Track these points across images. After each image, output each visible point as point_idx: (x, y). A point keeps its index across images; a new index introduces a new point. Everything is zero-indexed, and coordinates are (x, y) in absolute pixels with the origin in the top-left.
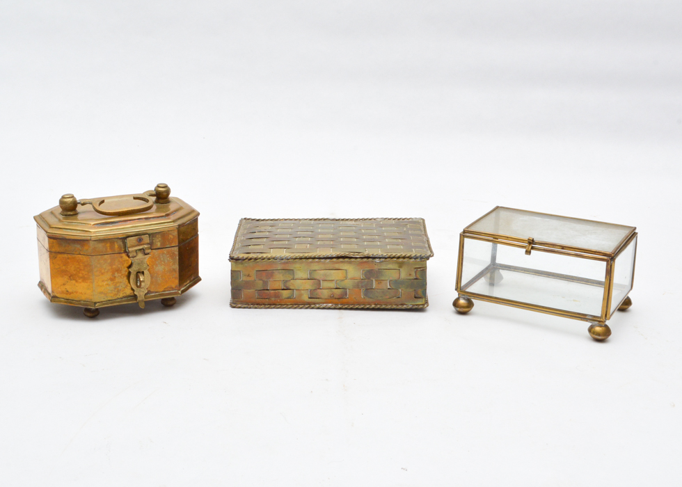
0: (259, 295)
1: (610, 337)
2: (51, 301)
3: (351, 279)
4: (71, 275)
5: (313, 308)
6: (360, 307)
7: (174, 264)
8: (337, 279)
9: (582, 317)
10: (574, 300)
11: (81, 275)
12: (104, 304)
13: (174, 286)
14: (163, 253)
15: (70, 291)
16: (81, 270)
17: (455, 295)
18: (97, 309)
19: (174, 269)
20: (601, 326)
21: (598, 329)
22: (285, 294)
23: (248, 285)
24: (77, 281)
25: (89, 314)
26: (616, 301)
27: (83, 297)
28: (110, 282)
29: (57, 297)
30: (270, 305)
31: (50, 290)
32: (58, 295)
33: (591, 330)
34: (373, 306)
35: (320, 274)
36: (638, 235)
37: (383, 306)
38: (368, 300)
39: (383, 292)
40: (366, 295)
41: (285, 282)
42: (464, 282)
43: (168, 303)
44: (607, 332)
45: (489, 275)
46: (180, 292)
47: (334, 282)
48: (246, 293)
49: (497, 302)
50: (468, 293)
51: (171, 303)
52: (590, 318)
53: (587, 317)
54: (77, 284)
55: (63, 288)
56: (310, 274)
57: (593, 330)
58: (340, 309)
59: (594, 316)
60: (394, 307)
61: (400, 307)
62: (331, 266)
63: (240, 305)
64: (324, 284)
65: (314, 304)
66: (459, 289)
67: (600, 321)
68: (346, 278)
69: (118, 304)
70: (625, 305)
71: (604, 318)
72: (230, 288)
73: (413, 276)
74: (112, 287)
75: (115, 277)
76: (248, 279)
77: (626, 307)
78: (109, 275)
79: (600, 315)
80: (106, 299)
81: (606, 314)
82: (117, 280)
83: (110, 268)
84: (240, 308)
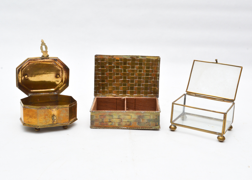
0: (100, 124)
1: (225, 140)
2: (23, 125)
3: (133, 119)
4: (30, 116)
5: (119, 129)
6: (136, 129)
7: (67, 113)
8: (128, 118)
9: (215, 133)
10: (212, 127)
11: (34, 116)
12: (42, 127)
13: (67, 121)
14: (63, 110)
15: (30, 121)
16: (34, 114)
17: (170, 124)
18: (39, 128)
19: (67, 115)
20: (222, 137)
21: (221, 137)
22: (110, 123)
23: (97, 120)
24: (32, 118)
25: (36, 130)
26: (227, 127)
27: (34, 124)
28: (44, 119)
29: (25, 124)
30: (104, 127)
31: (23, 121)
32: (25, 123)
33: (218, 138)
34: (141, 128)
35: (122, 117)
36: (235, 104)
37: (144, 128)
38: (139, 126)
39: (144, 123)
40: (138, 124)
41: (110, 119)
42: (173, 119)
43: (65, 128)
44: (224, 138)
45: (182, 117)
46: (69, 124)
47: (127, 120)
48: (96, 123)
49: (185, 127)
50: (175, 123)
51: (66, 127)
52: (218, 133)
53: (217, 133)
54: (32, 119)
55: (27, 121)
56: (119, 117)
57: (219, 138)
58: (129, 129)
59: (219, 133)
60: (148, 129)
61: (150, 129)
62: (126, 114)
63: (93, 127)
64: (123, 120)
65: (120, 127)
66: (171, 122)
67: (221, 135)
68: (131, 118)
69: (46, 127)
70: (230, 128)
71: (223, 134)
72: (90, 121)
73: (155, 118)
74: (44, 121)
75: (46, 117)
76: (97, 118)
77: (231, 129)
78: (43, 117)
79: (221, 133)
80: (42, 125)
81: (224, 132)
82: (46, 118)
83: (44, 114)
84: (93, 128)
